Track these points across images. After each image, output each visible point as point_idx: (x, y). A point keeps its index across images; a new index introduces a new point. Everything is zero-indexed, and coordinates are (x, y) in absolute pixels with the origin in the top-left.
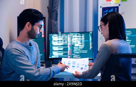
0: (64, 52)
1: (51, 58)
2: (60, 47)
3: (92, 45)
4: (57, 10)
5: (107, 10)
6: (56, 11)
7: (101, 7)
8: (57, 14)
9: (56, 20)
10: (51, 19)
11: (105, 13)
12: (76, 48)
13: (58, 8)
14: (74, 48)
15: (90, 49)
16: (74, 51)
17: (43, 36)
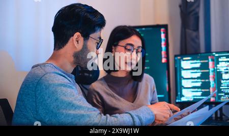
0: (203, 90)
1: (179, 101)
2: (196, 80)
12: (225, 81)
14: (222, 81)
16: (221, 88)
17: (164, 60)
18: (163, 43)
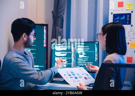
0: (67, 64)
2: (63, 58)
3: (97, 56)
4: (63, 16)
5: (119, 17)
6: (61, 17)
7: (112, 13)
8: (63, 21)
9: (62, 27)
10: (55, 26)
11: (116, 20)
13: (64, 13)
14: (79, 59)
15: (96, 60)
16: (78, 63)
17: (45, 45)
18: (45, 35)
